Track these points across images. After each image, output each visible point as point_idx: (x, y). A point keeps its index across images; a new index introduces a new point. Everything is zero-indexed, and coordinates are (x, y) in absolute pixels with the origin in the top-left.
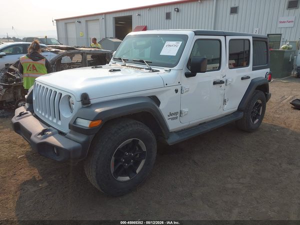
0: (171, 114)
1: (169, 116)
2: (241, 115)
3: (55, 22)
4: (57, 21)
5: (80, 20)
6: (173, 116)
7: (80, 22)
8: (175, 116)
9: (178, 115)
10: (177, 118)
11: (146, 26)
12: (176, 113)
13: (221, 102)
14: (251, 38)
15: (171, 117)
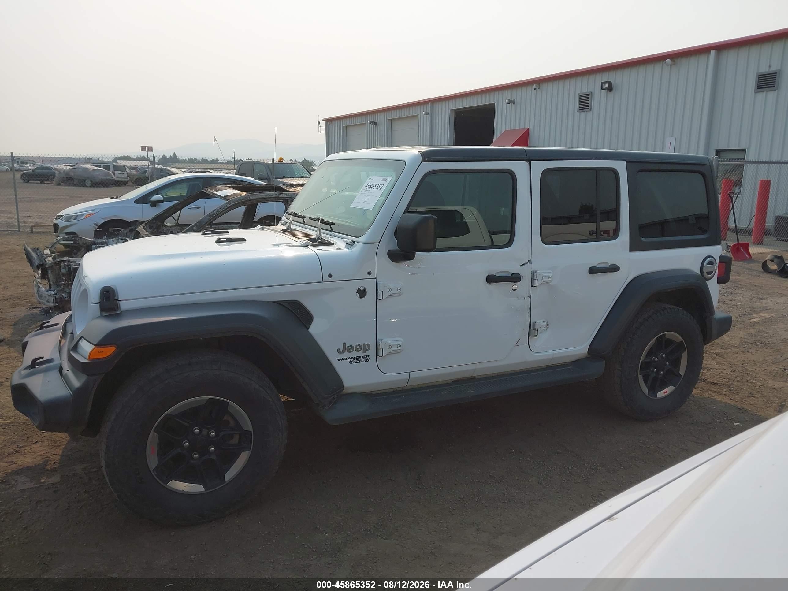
0: (346, 349)
1: (339, 351)
2: (599, 367)
3: (323, 124)
4: (329, 121)
5: (376, 118)
6: (354, 354)
7: (376, 124)
8: (360, 354)
9: (372, 352)
10: (366, 359)
11: (528, 130)
12: (365, 347)
13: (522, 331)
14: (621, 167)
15: (346, 355)
